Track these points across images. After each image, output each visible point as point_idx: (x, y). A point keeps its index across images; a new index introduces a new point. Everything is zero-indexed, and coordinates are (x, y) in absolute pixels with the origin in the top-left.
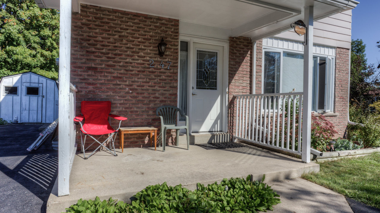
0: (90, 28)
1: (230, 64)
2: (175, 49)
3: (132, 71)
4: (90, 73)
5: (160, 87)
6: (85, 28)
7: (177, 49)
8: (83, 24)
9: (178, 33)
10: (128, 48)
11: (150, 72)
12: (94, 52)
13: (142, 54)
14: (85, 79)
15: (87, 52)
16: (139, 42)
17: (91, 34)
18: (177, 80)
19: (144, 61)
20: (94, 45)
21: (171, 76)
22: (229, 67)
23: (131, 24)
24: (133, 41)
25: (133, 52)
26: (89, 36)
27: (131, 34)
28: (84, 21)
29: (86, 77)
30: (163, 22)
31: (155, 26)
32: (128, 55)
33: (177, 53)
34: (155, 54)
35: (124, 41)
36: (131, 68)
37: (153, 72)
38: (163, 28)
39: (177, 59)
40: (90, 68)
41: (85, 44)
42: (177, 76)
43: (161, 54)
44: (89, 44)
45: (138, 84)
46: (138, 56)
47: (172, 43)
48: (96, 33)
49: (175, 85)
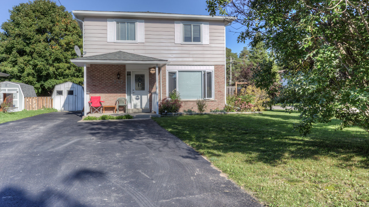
0: (93, 72)
1: (149, 79)
2: (124, 76)
3: (108, 85)
4: (94, 87)
5: (118, 90)
6: (92, 72)
7: (125, 75)
8: (91, 71)
9: (125, 69)
10: (106, 77)
11: (114, 85)
12: (95, 80)
13: (111, 79)
14: (92, 89)
15: (93, 80)
16: (110, 74)
17: (94, 74)
18: (125, 88)
19: (112, 81)
20: (95, 77)
21: (122, 86)
22: (149, 81)
23: (107, 68)
24: (108, 74)
25: (108, 78)
26: (93, 74)
27: (107, 72)
28: (91, 69)
29: (92, 88)
30: (119, 66)
31: (116, 68)
32: (106, 80)
33: (125, 77)
34: (116, 78)
35: (105, 75)
36: (107, 84)
37: (116, 85)
38: (119, 68)
39: (125, 79)
40: (93, 85)
41: (92, 77)
42: (125, 86)
43: (119, 78)
44: (93, 77)
45: (110, 90)
46: (110, 80)
47: (123, 73)
48: (95, 73)
49: (125, 89)
